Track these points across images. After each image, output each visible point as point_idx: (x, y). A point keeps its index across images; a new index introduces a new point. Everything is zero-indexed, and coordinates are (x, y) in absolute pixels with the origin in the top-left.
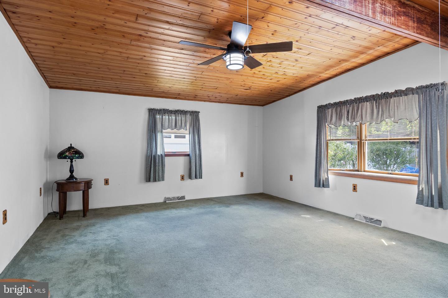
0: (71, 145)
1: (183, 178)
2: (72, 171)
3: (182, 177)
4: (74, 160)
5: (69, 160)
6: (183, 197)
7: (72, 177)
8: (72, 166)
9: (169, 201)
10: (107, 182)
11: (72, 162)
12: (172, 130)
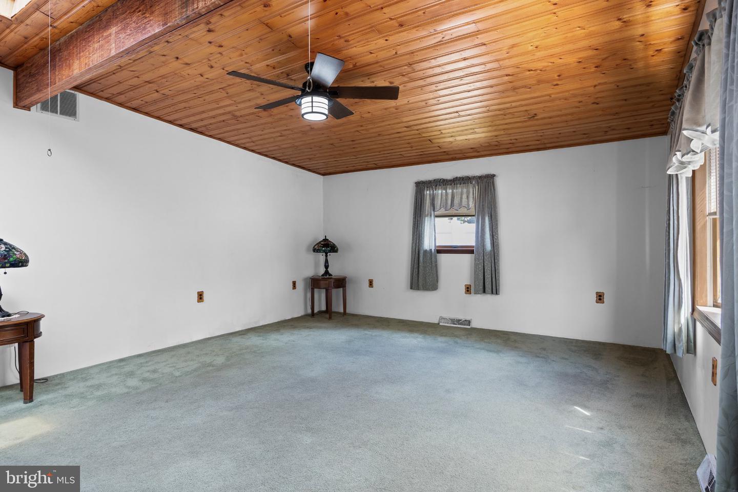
0: (326, 237)
1: (468, 290)
2: (327, 267)
3: (468, 288)
4: (329, 254)
5: (324, 254)
6: (469, 322)
7: (327, 273)
8: (327, 261)
9: (443, 323)
10: (371, 283)
11: (326, 256)
12: (446, 210)
